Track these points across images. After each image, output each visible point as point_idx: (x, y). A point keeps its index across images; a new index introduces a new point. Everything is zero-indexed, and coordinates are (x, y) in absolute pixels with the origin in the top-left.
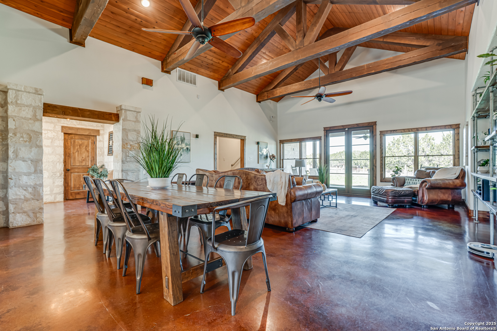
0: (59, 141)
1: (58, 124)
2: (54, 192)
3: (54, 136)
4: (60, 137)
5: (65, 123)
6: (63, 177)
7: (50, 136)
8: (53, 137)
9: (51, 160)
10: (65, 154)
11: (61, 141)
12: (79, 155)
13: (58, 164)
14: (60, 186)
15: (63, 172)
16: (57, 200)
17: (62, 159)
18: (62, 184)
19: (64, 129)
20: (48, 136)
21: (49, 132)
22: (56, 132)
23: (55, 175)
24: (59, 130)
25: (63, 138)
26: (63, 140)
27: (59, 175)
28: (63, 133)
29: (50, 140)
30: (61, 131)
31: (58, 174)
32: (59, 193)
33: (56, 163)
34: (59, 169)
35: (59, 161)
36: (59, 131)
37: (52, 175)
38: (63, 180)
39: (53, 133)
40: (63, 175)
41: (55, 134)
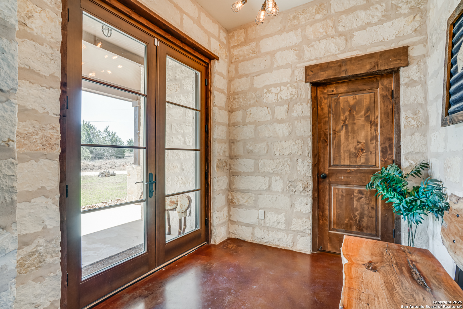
0: (302, 105)
1: (298, 65)
2: (293, 227)
3: (291, 94)
4: (304, 96)
5: (312, 58)
6: (311, 193)
7: (285, 98)
8: (290, 97)
9: (288, 153)
10: (316, 136)
11: (304, 104)
12: (350, 138)
13: (300, 161)
14: (305, 214)
15: (311, 182)
16: (298, 248)
17: (308, 149)
18: (307, 212)
19: (311, 73)
20: (281, 99)
21: (282, 88)
22: (295, 84)
23: (295, 187)
24: (301, 78)
25: (309, 96)
26: (310, 102)
27: (301, 189)
28: (308, 85)
29: (286, 107)
30: (304, 80)
31: (300, 186)
32: (302, 233)
33: (295, 159)
34: (303, 173)
35: (301, 153)
36: (302, 81)
37: (289, 187)
38: (310, 200)
39: (290, 88)
40: (310, 187)
41: (294, 90)
